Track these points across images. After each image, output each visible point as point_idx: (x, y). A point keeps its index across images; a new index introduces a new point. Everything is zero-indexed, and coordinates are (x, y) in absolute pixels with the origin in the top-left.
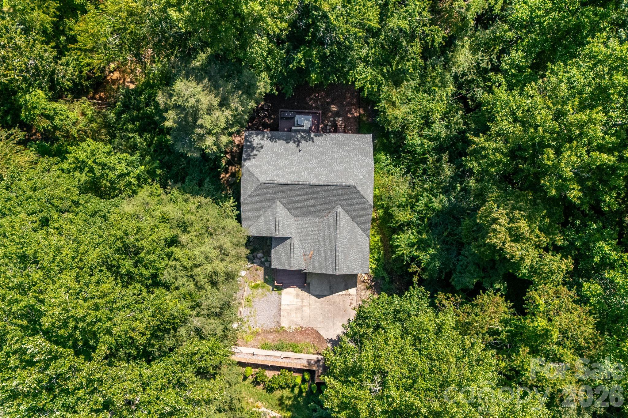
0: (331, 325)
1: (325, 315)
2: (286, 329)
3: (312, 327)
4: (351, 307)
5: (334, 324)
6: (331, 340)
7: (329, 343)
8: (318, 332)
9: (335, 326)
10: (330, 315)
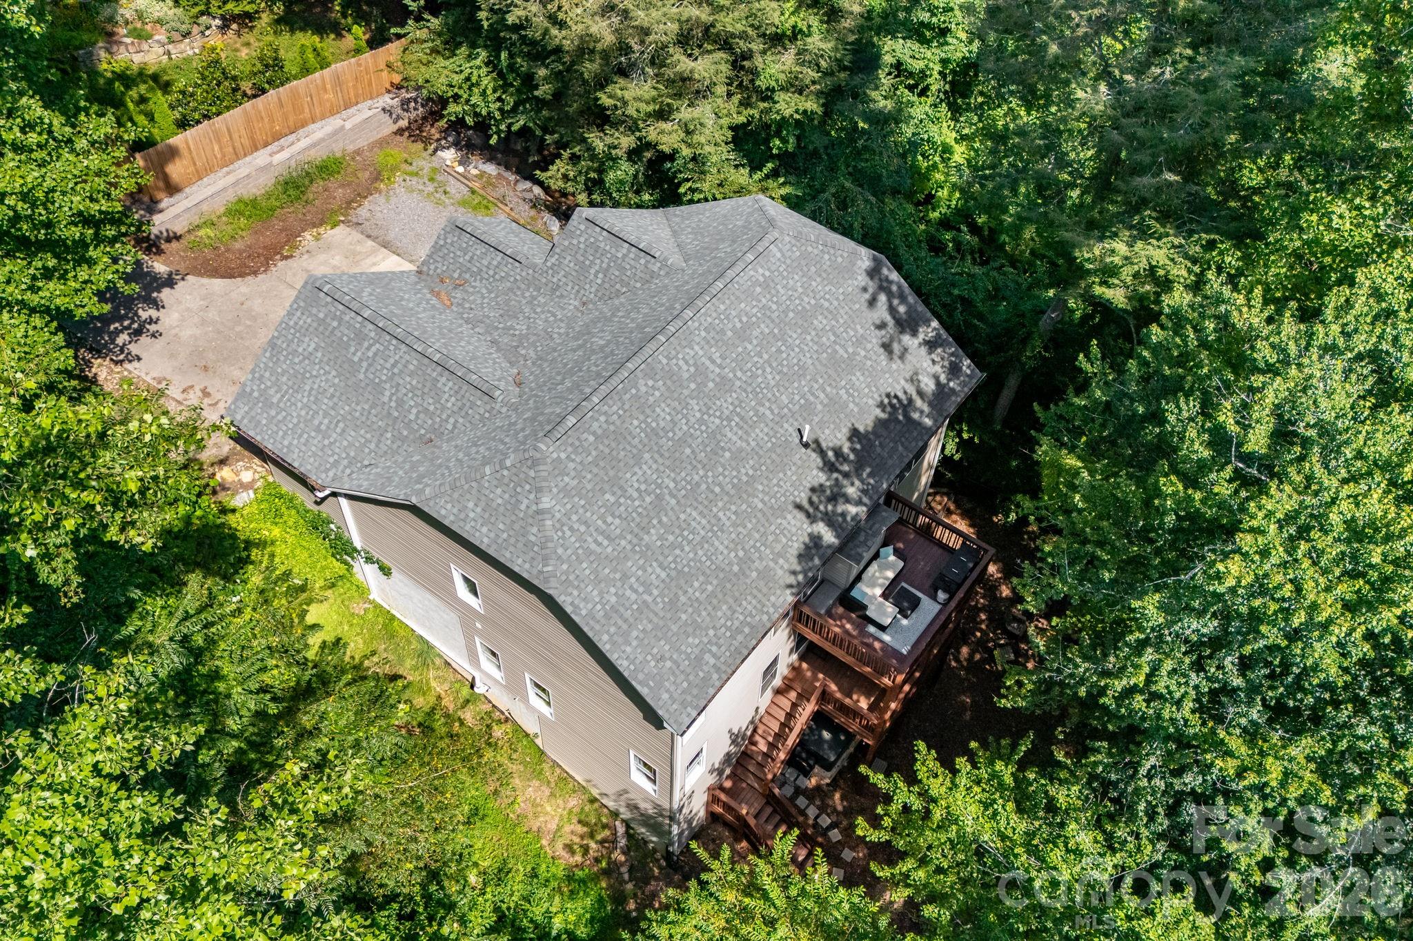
0: (212, 314)
1: (254, 319)
2: (321, 230)
3: (261, 277)
4: (197, 389)
5: (204, 322)
6: (170, 282)
7: (170, 274)
8: (232, 276)
9: (196, 319)
10: (238, 329)
